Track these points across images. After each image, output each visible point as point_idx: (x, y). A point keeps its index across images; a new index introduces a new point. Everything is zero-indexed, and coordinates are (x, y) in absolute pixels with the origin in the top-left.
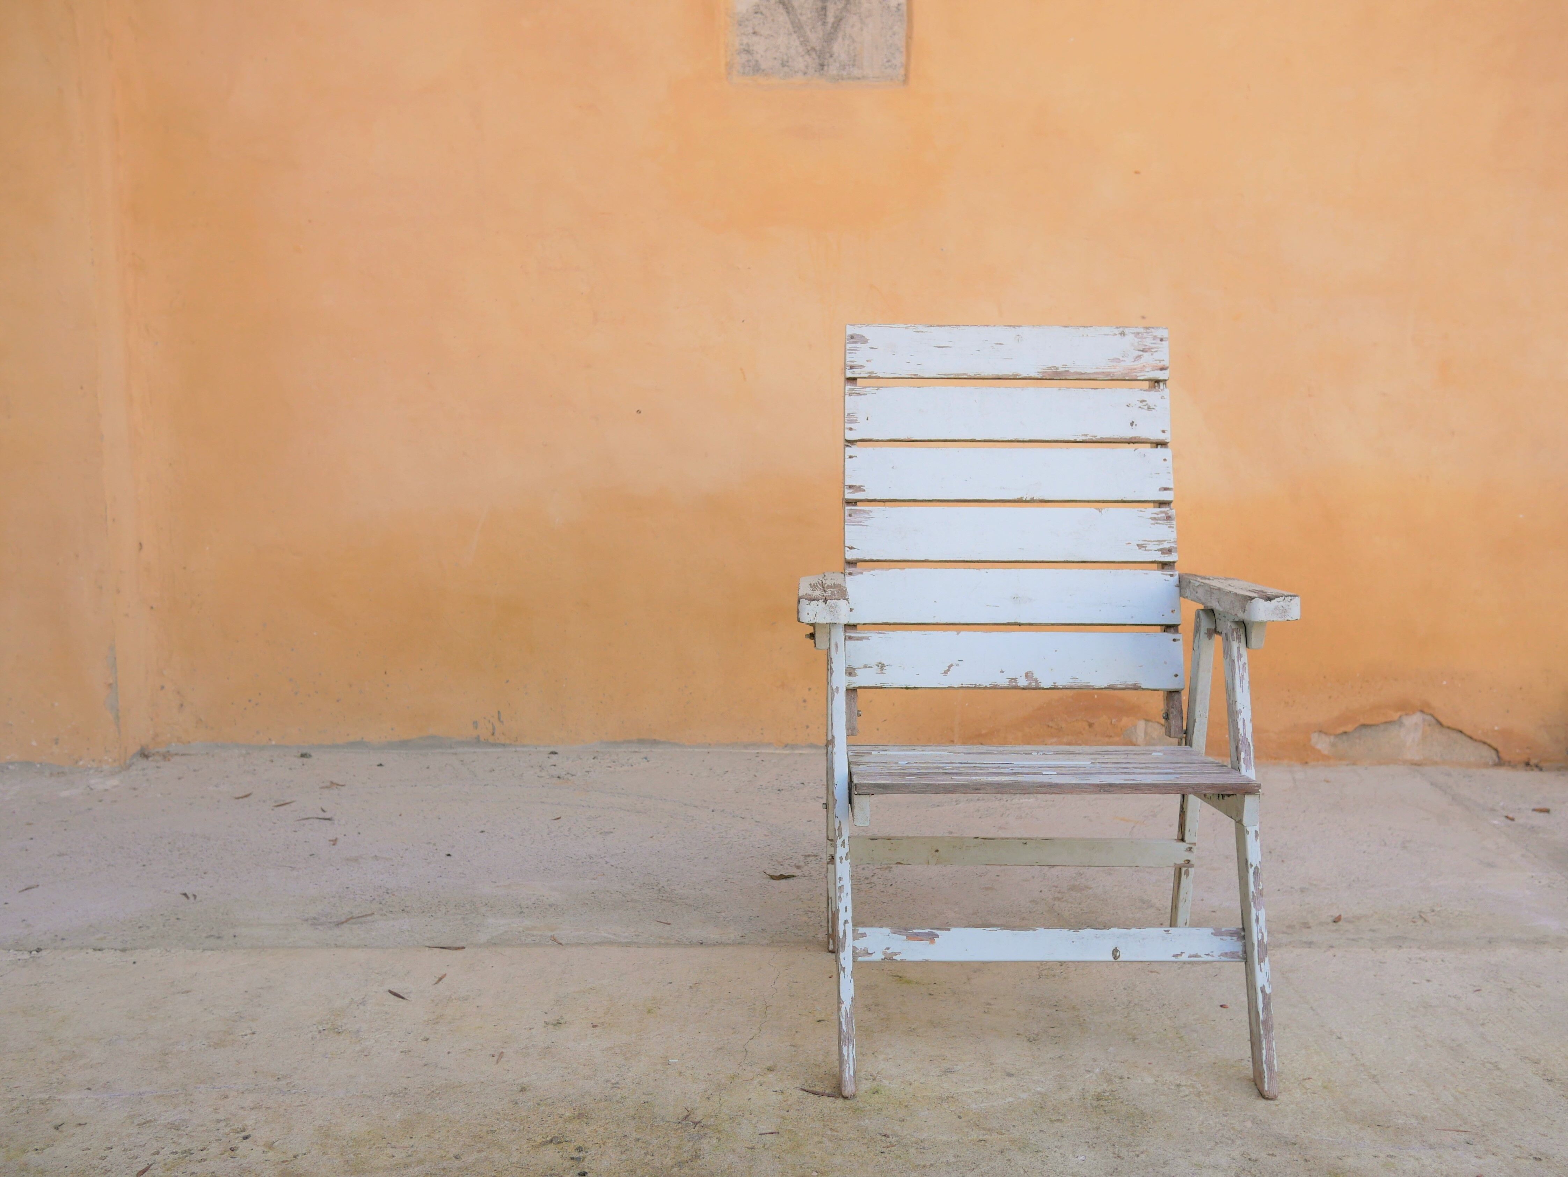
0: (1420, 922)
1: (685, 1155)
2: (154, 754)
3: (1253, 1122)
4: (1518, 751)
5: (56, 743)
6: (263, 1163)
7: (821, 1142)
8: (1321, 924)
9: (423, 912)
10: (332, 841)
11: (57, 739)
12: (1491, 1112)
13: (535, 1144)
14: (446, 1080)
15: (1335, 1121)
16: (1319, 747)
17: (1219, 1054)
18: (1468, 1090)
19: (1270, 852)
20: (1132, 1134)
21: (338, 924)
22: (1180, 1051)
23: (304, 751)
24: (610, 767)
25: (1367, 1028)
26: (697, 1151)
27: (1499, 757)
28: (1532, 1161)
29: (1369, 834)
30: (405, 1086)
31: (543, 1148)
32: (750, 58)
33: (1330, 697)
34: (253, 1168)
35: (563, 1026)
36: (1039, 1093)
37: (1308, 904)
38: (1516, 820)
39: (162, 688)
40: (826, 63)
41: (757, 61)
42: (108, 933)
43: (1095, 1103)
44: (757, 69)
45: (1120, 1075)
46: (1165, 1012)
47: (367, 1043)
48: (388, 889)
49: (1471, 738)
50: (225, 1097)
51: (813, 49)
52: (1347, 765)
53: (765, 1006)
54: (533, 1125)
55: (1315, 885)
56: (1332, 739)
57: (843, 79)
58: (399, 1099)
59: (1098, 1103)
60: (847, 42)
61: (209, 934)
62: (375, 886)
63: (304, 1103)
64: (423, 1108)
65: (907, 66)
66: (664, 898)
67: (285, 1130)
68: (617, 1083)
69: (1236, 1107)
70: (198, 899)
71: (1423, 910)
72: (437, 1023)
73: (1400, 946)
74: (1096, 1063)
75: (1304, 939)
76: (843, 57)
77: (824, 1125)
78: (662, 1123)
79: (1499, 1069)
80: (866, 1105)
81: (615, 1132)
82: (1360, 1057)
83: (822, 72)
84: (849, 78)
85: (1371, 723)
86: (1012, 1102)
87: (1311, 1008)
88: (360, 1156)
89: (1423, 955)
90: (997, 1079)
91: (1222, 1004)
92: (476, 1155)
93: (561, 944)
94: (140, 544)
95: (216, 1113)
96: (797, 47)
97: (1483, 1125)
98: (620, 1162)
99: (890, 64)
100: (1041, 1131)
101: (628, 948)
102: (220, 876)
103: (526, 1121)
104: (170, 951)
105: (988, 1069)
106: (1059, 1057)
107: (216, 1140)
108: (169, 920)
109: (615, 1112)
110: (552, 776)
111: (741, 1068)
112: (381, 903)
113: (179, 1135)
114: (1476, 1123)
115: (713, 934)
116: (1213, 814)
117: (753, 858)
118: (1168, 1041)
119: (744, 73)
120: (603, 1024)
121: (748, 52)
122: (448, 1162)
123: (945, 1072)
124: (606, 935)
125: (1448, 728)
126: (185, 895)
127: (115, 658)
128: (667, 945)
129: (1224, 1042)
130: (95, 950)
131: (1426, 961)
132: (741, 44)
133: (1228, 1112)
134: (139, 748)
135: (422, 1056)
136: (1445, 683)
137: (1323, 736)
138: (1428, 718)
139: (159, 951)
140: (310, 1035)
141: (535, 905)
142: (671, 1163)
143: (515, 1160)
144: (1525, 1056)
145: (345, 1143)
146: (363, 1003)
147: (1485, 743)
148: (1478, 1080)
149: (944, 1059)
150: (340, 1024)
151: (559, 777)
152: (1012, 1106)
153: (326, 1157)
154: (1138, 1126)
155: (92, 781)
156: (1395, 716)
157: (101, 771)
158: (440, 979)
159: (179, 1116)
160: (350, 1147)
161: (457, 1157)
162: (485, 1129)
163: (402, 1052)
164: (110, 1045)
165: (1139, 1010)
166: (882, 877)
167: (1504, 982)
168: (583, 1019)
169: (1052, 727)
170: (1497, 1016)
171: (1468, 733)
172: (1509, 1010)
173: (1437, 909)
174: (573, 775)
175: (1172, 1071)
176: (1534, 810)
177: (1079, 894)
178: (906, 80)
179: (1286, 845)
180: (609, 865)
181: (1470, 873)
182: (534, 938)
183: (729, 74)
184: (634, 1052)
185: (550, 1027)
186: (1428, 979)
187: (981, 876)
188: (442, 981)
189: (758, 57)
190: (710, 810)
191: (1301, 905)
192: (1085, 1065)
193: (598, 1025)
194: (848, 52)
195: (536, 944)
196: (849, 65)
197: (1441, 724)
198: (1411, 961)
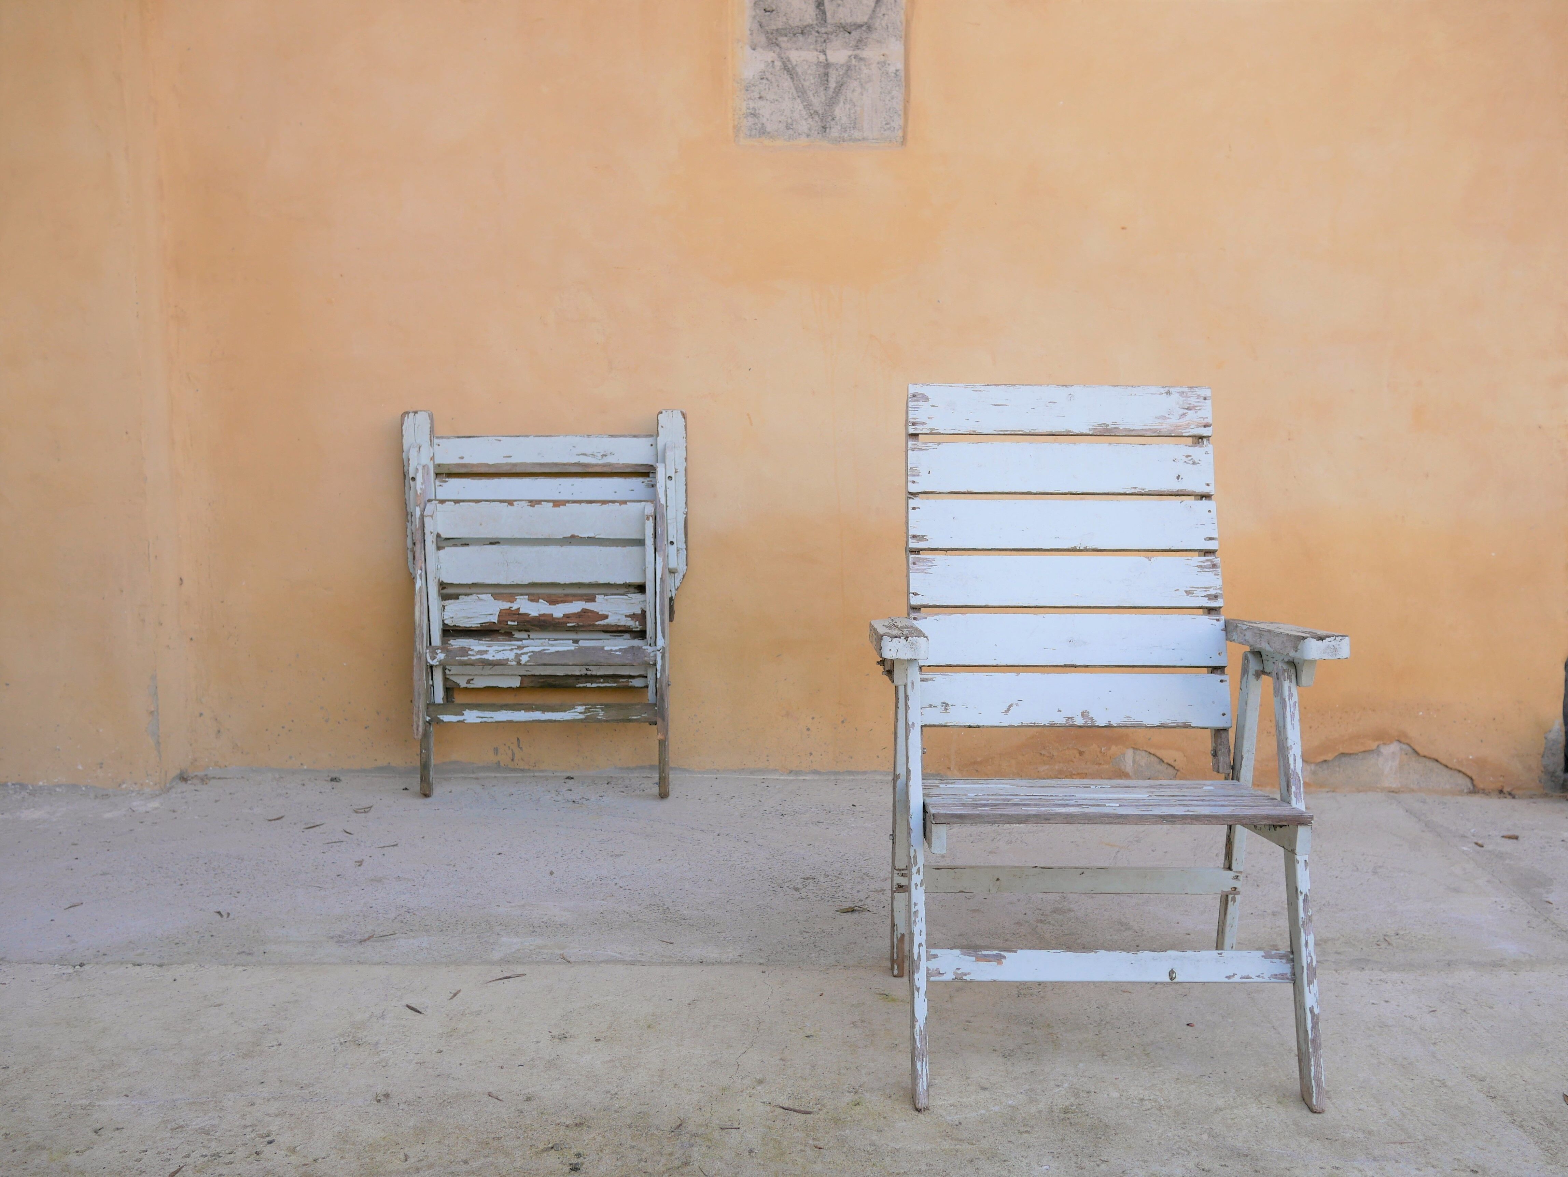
0: (1384, 945)
1: (676, 1161)
2: (192, 778)
3: (1209, 1135)
5: (101, 767)
6: (286, 1166)
7: (803, 1151)
9: (442, 931)
10: (358, 862)
11: (102, 764)
12: (1435, 1127)
13: (537, 1150)
14: (457, 1090)
15: (1287, 1134)
17: (1182, 1071)
18: (1415, 1106)
19: (1246, 877)
20: (1095, 1145)
21: (361, 942)
22: (1146, 1067)
23: (334, 775)
24: (623, 792)
26: (688, 1158)
27: (1474, 786)
28: (1469, 1173)
29: (1342, 859)
30: (419, 1095)
31: (545, 1154)
32: (757, 121)
33: (1310, 727)
34: (276, 1170)
35: (567, 1039)
36: (1010, 1106)
37: (1279, 927)
38: (1485, 846)
39: (201, 715)
40: (828, 126)
41: (763, 124)
42: (147, 949)
43: (1062, 1116)
44: (763, 131)
45: (1088, 1090)
46: (1134, 1030)
47: (385, 1055)
48: (409, 909)
49: (1447, 767)
50: (252, 1105)
51: (816, 112)
52: (1328, 792)
53: (758, 1022)
54: (536, 1132)
56: (1313, 766)
57: (844, 141)
58: (414, 1107)
59: (1065, 1115)
60: (848, 106)
61: (241, 951)
62: (397, 906)
63: (324, 1110)
64: (435, 1116)
65: (905, 129)
66: (669, 919)
67: (307, 1135)
68: (616, 1094)
69: (1194, 1120)
70: (231, 916)
71: (1388, 934)
72: (451, 1036)
73: (1363, 969)
74: (1066, 1078)
76: (845, 120)
77: (807, 1135)
78: (656, 1132)
79: (1446, 1086)
80: (848, 1116)
81: (613, 1140)
83: (824, 134)
84: (850, 140)
85: (1351, 752)
86: (984, 1114)
87: (1273, 1027)
88: (375, 1160)
89: (1383, 976)
90: (972, 1093)
91: (1188, 1023)
92: (482, 1160)
93: (569, 962)
94: (181, 579)
95: (243, 1119)
96: (800, 110)
97: (1426, 1139)
98: (616, 1168)
99: (888, 126)
100: (1009, 1142)
101: (632, 966)
102: (252, 895)
103: (530, 1128)
104: (203, 967)
105: (964, 1083)
106: (1032, 1072)
107: (243, 1144)
108: (204, 936)
109: (613, 1121)
110: (568, 801)
111: (732, 1080)
112: (402, 922)
113: (208, 1140)
114: (1419, 1137)
115: (712, 953)
117: (754, 881)
118: (1135, 1058)
119: (750, 136)
120: (605, 1038)
121: (754, 115)
122: (456, 1166)
124: (611, 953)
125: (1425, 756)
126: (219, 913)
127: (156, 687)
128: (669, 963)
129: (1188, 1059)
130: (134, 965)
131: (1387, 983)
133: (1187, 1125)
134: (178, 772)
135: (435, 1067)
136: (1421, 713)
138: (1405, 747)
139: (193, 967)
140: (332, 1046)
141: (546, 924)
142: (662, 1169)
143: (518, 1165)
144: (1472, 1074)
145: (361, 1148)
146: (383, 1016)
147: (1460, 771)
148: (1426, 1097)
150: (360, 1036)
151: (574, 801)
152: (984, 1119)
153: (344, 1161)
154: (1100, 1138)
155: (134, 804)
156: (1373, 745)
157: (143, 794)
158: (455, 995)
159: (209, 1122)
160: (366, 1152)
161: (466, 1162)
162: (491, 1136)
163: (417, 1063)
164: (146, 1055)
165: (1110, 1028)
166: (876, 900)
167: (1459, 1003)
168: (587, 1033)
169: (1044, 755)
170: (1449, 1035)
171: (1444, 762)
172: (1461, 1030)
173: (1401, 932)
174: (587, 800)
175: (1137, 1086)
176: (1503, 837)
177: (1061, 916)
178: (904, 141)
180: (618, 886)
181: (1436, 898)
182: (544, 956)
183: (736, 136)
184: (633, 1065)
185: (556, 1040)
186: (1387, 1000)
187: (969, 899)
188: (457, 997)
189: (764, 120)
190: (716, 834)
191: (1272, 929)
192: (1055, 1080)
193: (601, 1039)
194: (849, 115)
195: (546, 962)
196: (850, 128)
197: (1417, 753)
198: (1372, 983)
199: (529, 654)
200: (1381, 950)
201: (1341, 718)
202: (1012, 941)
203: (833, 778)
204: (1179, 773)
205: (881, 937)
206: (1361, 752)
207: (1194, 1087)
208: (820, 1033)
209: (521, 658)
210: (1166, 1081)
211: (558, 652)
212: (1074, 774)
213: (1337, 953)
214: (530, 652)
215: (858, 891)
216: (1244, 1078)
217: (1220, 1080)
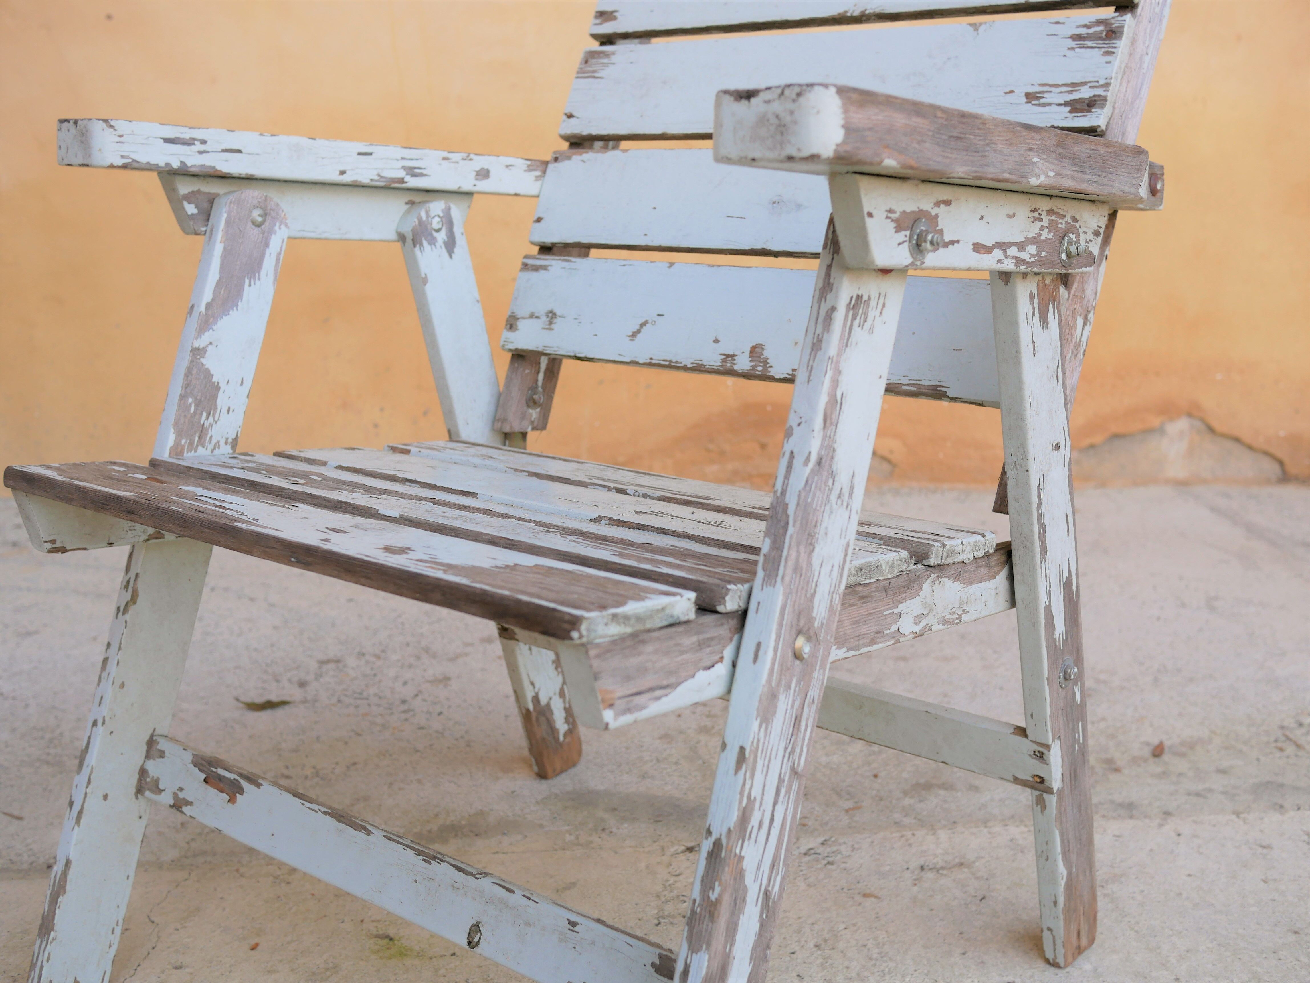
4: (1307, 462)
8: (1134, 761)
27: (1284, 471)
56: (1076, 453)
73: (1281, 806)
85: (1127, 432)
125: (1222, 434)
136: (1219, 376)
138: (1197, 423)
147: (1266, 453)
156: (1155, 421)
171: (1246, 441)
173: (1305, 720)
197: (1211, 430)
200: (1291, 761)
201: (1114, 386)
206: (1139, 432)
213: (1219, 771)
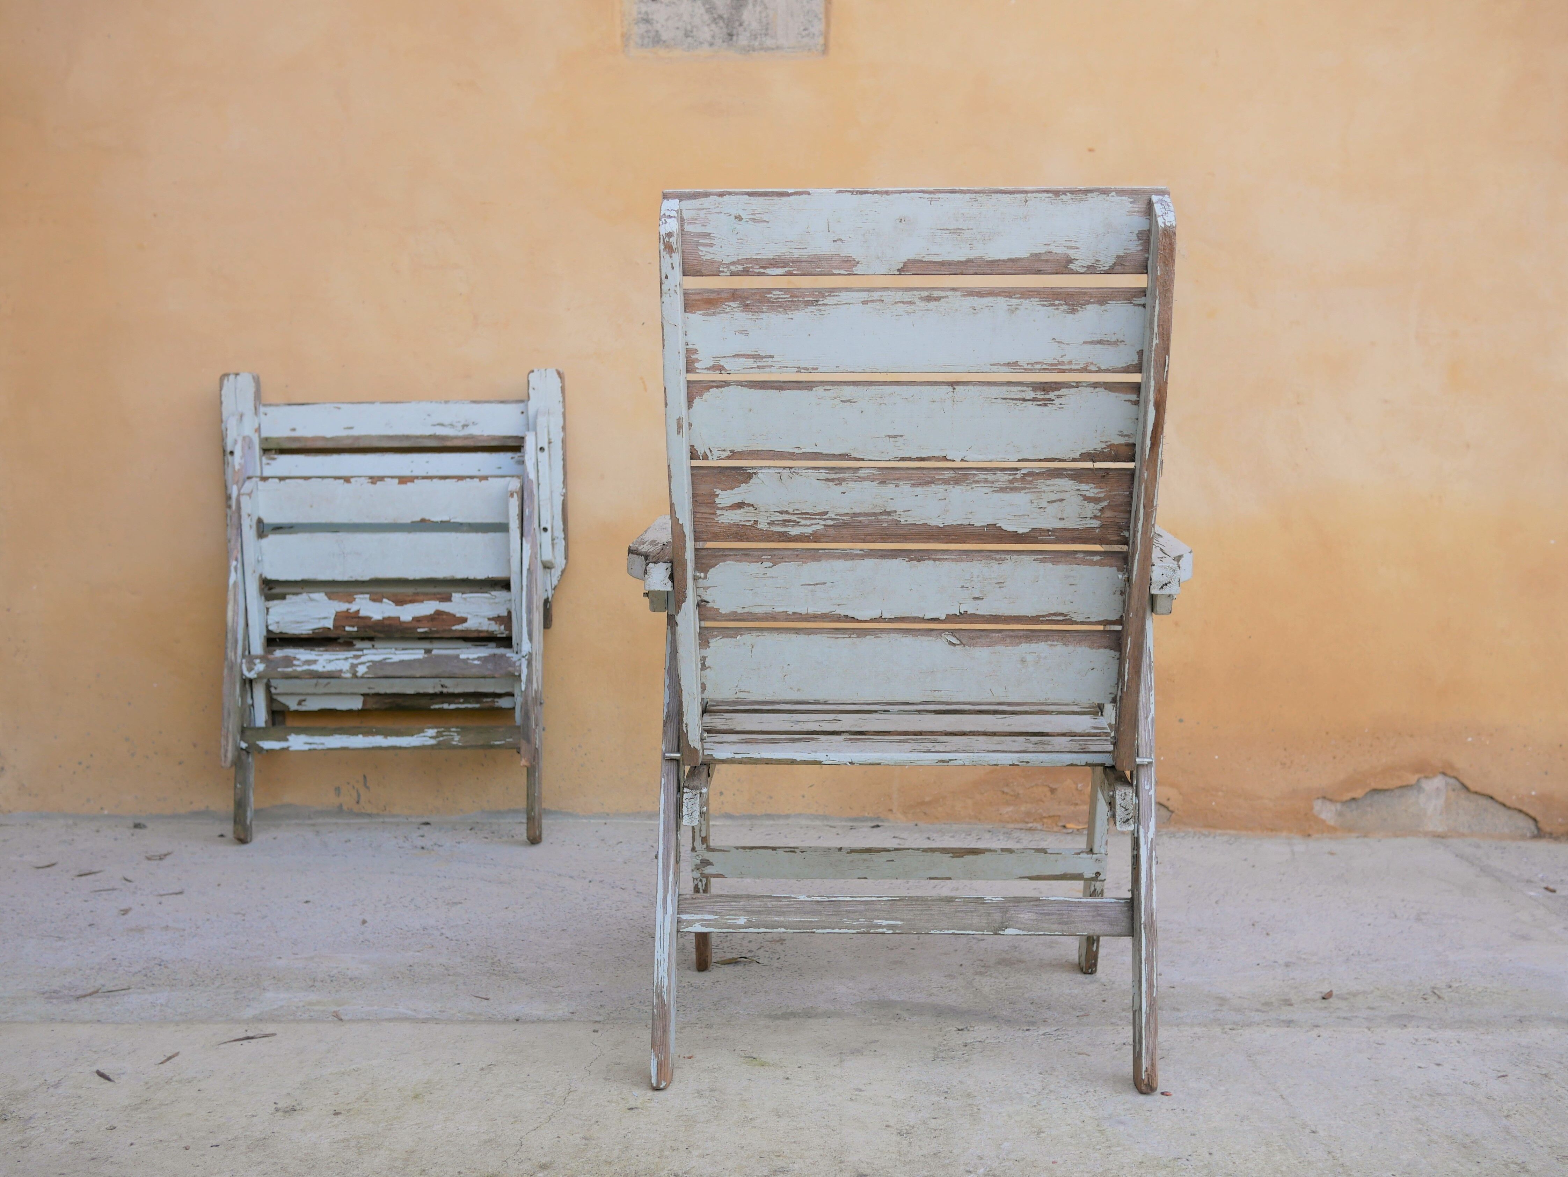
0: (1432, 999)
4: (1560, 820)
8: (1307, 1001)
9: (192, 985)
10: (124, 911)
16: (1323, 816)
17: (1149, 1152)
19: (1253, 925)
21: (79, 998)
22: (1098, 1147)
23: (137, 821)
24: (487, 838)
25: (1353, 1120)
27: (1538, 829)
29: (1376, 906)
32: (650, 28)
33: (1334, 757)
35: (296, 1113)
37: (1293, 979)
38: (1558, 892)
40: (735, 32)
41: (657, 31)
44: (657, 40)
46: (1087, 1101)
47: (33, 1133)
48: (163, 961)
49: (1504, 805)
51: (720, 17)
52: (1358, 837)
53: (567, 1091)
55: (1304, 959)
56: (1339, 806)
57: (754, 50)
60: (758, 9)
62: (148, 958)
65: (826, 35)
66: (495, 972)
71: (1437, 986)
72: (137, 1109)
73: (1405, 1026)
74: (982, 1161)
75: (1283, 1017)
76: (755, 25)
79: (1527, 1171)
82: (1339, 1155)
83: (730, 42)
84: (762, 49)
85: (1386, 787)
87: (1281, 1096)
89: (1433, 1035)
91: (1163, 1091)
93: (341, 1020)
96: (702, 14)
99: (807, 32)
101: (423, 1024)
105: (835, 1168)
106: (935, 1154)
110: (416, 847)
111: (506, 1165)
112: (145, 976)
115: (537, 1009)
116: (1190, 886)
118: (1084, 1136)
119: (642, 45)
120: (349, 1111)
121: (647, 21)
123: (775, 1171)
124: (403, 1011)
125: (1476, 793)
128: (474, 1021)
129: (1159, 1137)
131: (1438, 1042)
132: (640, 13)
135: (94, 1148)
136: (1470, 739)
137: (1328, 803)
138: (1452, 781)
141: (333, 978)
144: (1564, 1154)
146: (57, 1085)
147: (1520, 811)
149: (779, 1156)
150: (12, 1109)
151: (423, 848)
156: (1412, 779)
158: (169, 1059)
163: (71, 1143)
165: (1054, 1098)
166: (771, 950)
167: (1538, 1067)
168: (326, 1105)
169: (1007, 793)
170: (1527, 1106)
171: (1501, 799)
172: (1543, 1099)
173: (1455, 985)
174: (439, 846)
175: (1083, 1172)
178: (826, 49)
179: (1274, 917)
180: (443, 937)
181: (1498, 946)
182: (312, 1014)
183: (626, 46)
184: (373, 1145)
185: (280, 1114)
186: (1438, 1062)
187: (892, 949)
188: (170, 1061)
189: (658, 27)
190: (588, 880)
191: (1283, 981)
192: (966, 1164)
193: (343, 1112)
194: (760, 20)
195: (311, 1020)
196: (761, 34)
197: (1467, 788)
198: (1418, 1043)
199: (368, 664)
200: (1428, 1005)
201: (1371, 746)
202: (937, 996)
203: (748, 822)
204: (1173, 815)
205: (766, 992)
206: (1398, 788)
207: (1165, 1173)
208: (649, 1105)
209: (357, 669)
210: (1126, 1165)
211: (402, 662)
212: (1045, 817)
213: (1369, 1008)
214: (369, 662)
215: (750, 942)
216: (1237, 1161)
217: (1202, 1164)
